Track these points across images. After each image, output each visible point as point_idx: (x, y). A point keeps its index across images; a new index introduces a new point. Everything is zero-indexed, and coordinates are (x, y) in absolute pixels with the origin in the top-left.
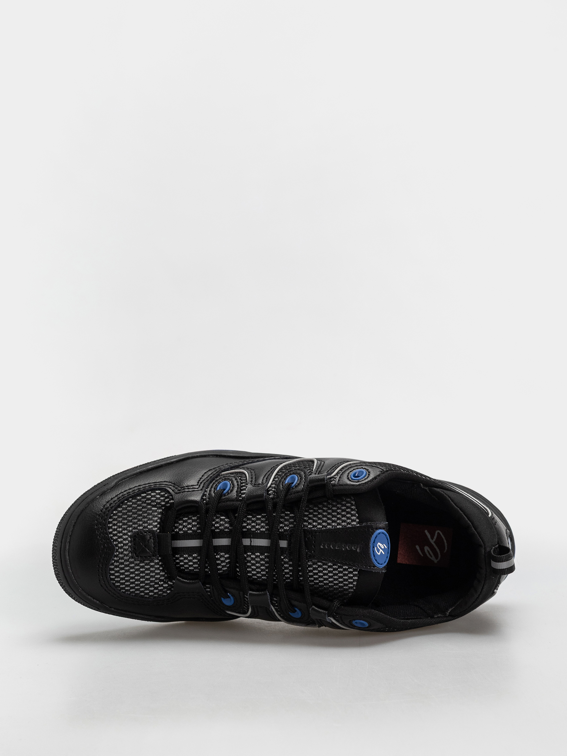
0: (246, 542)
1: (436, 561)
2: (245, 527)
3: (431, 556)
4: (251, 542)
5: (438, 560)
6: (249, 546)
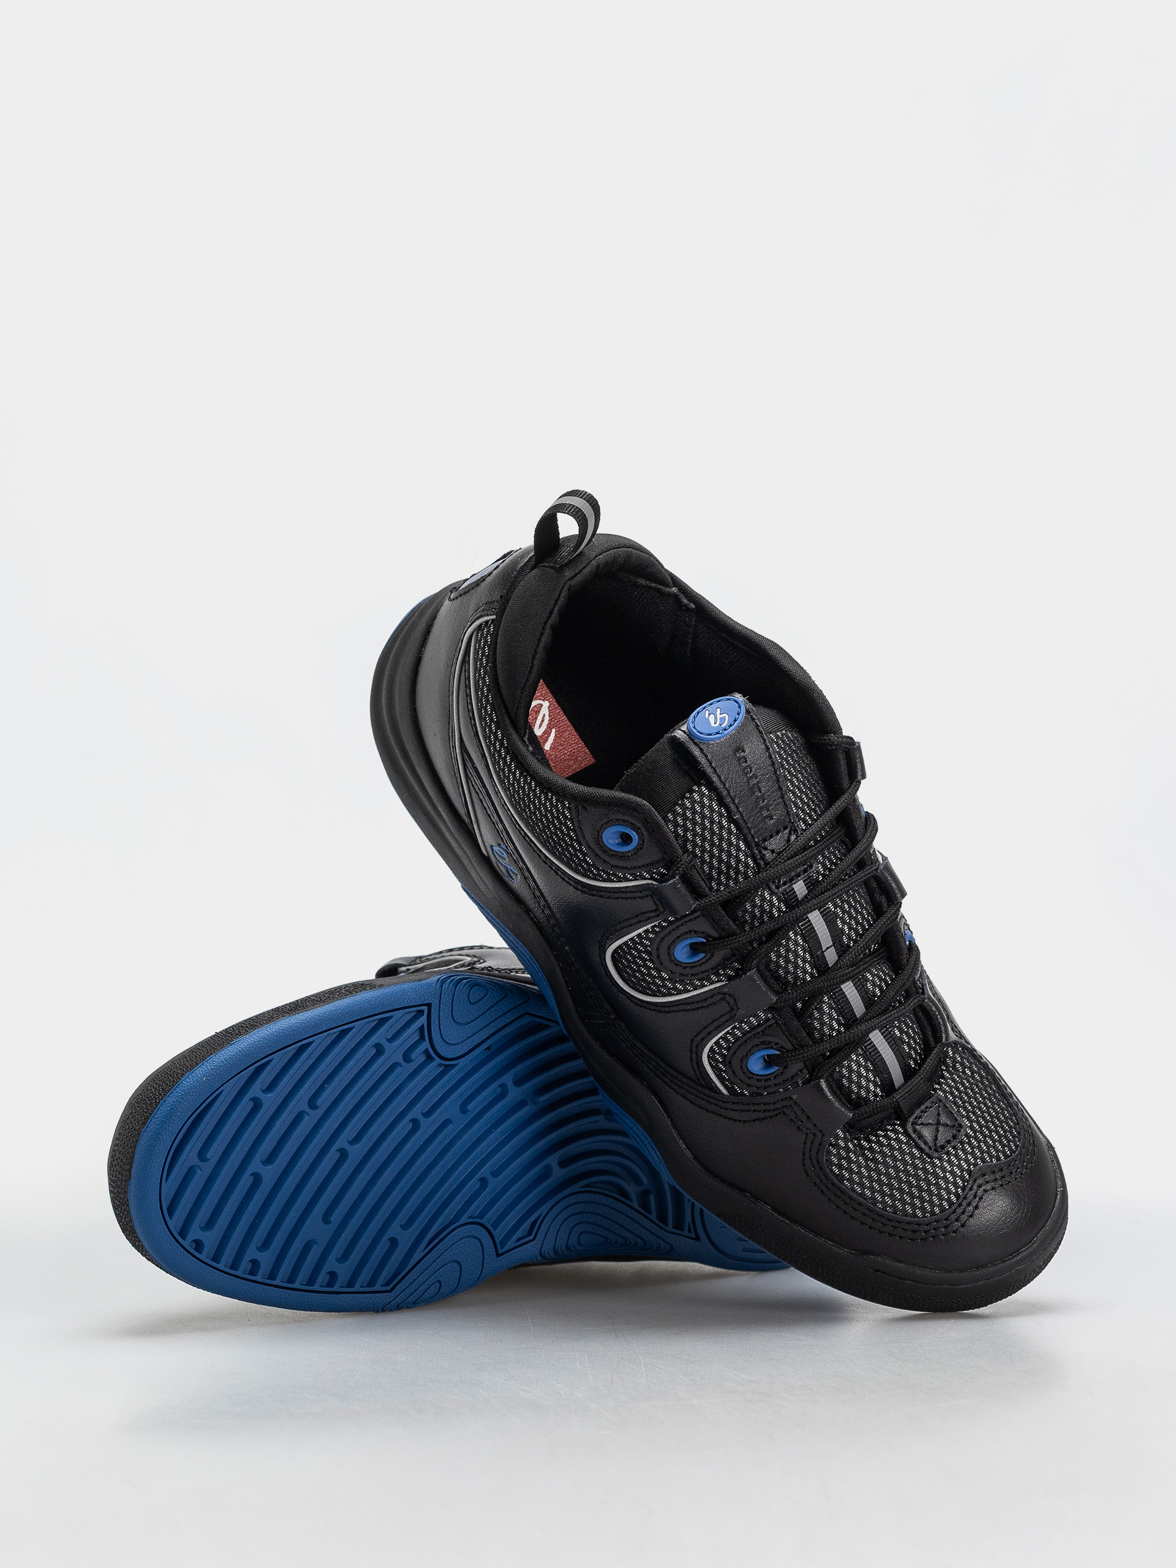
0: (831, 956)
1: (546, 704)
2: (812, 975)
3: (544, 716)
4: (828, 948)
5: (541, 702)
6: (835, 947)
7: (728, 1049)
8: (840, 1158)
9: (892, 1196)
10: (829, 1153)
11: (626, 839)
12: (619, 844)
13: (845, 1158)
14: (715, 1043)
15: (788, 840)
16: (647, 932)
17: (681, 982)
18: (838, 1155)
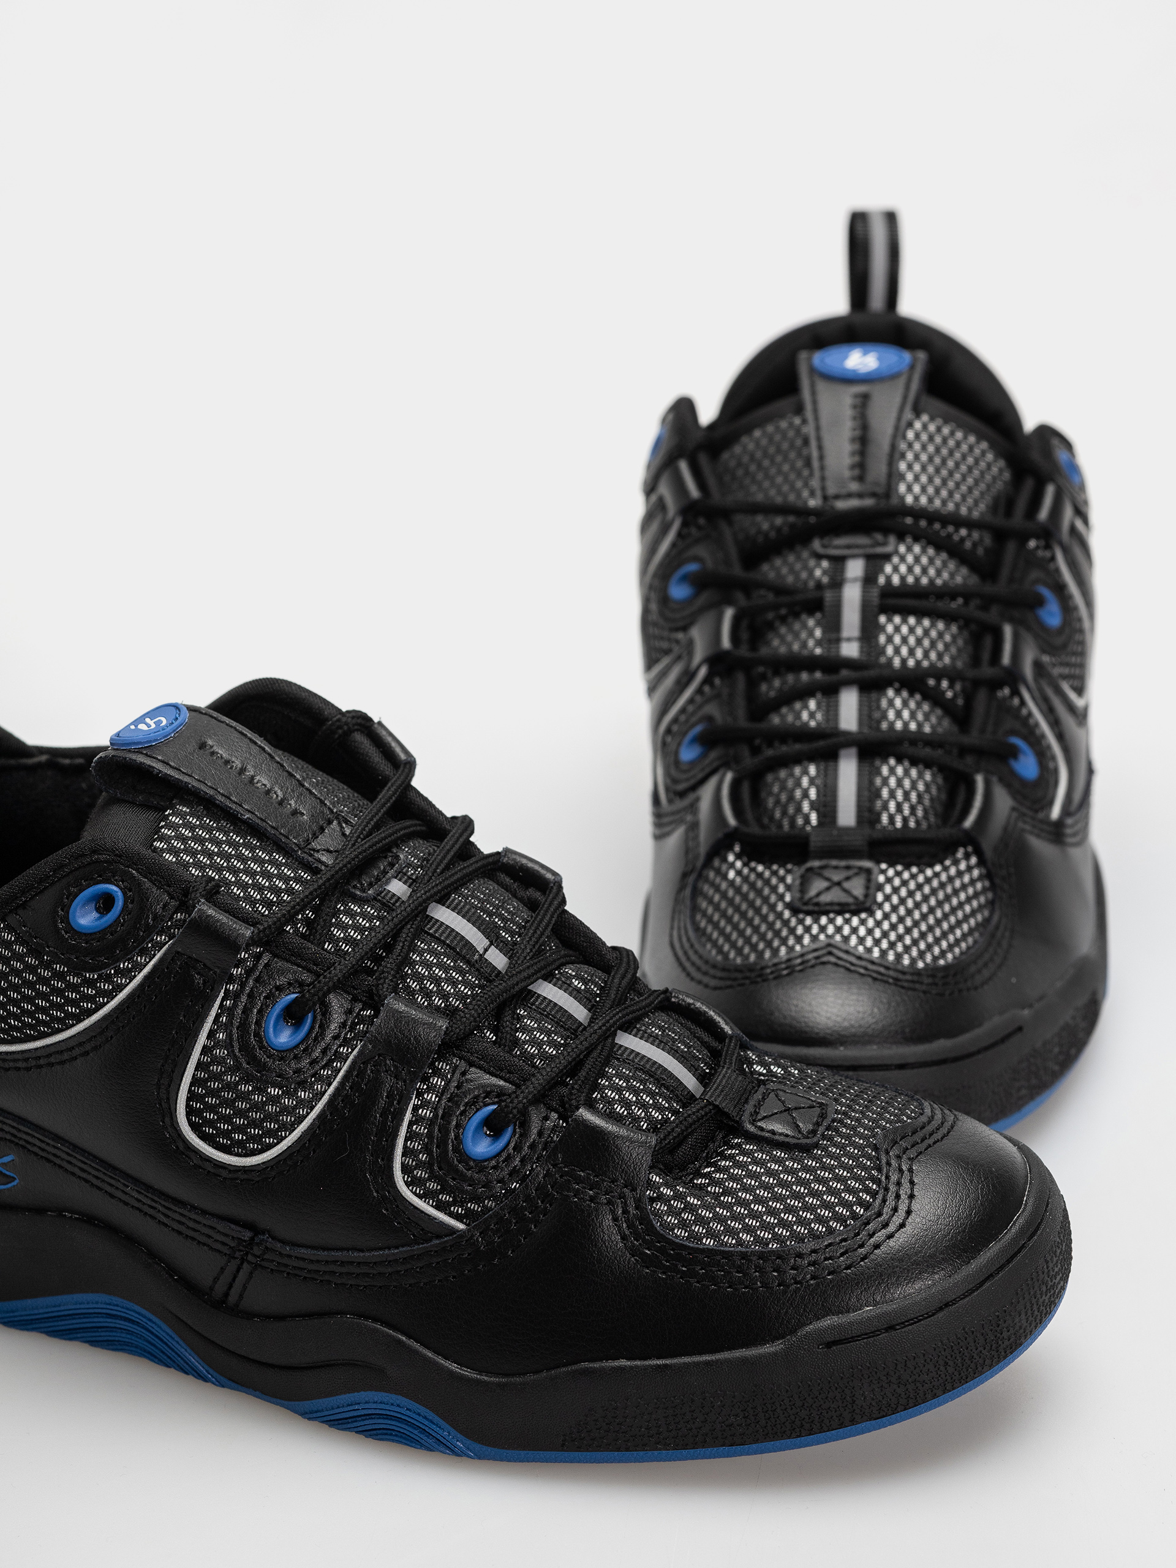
0: (497, 958)
4: (486, 949)
6: (494, 943)
7: (427, 1149)
8: (677, 1213)
9: (783, 1224)
10: (658, 1214)
11: (105, 903)
12: (99, 919)
13: (684, 1210)
14: (404, 1154)
15: (344, 834)
16: (211, 1035)
17: (303, 1085)
18: (672, 1211)
